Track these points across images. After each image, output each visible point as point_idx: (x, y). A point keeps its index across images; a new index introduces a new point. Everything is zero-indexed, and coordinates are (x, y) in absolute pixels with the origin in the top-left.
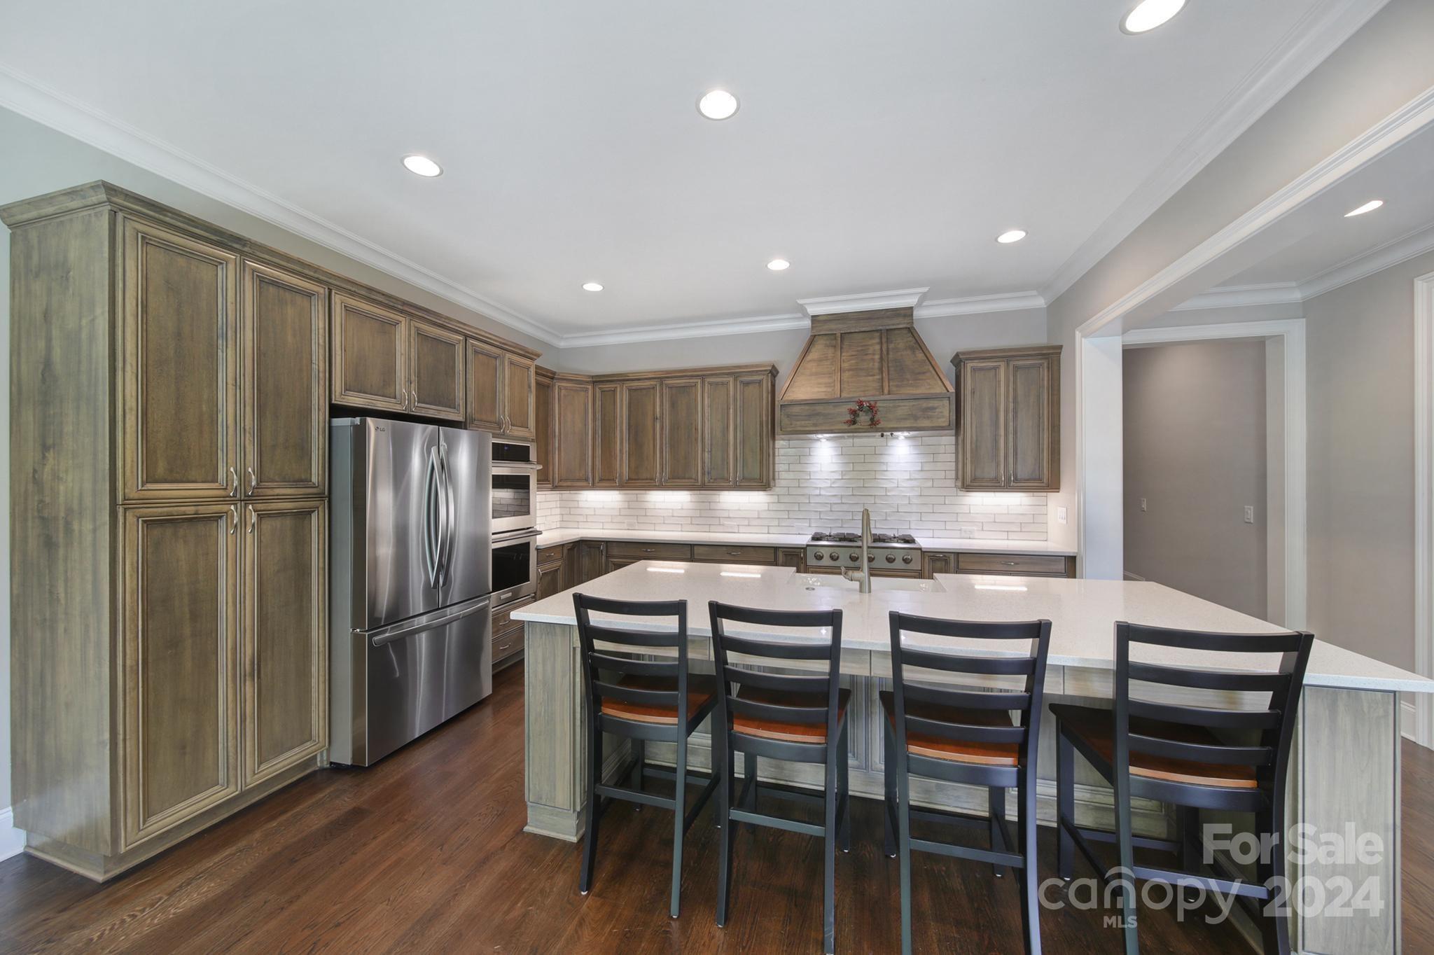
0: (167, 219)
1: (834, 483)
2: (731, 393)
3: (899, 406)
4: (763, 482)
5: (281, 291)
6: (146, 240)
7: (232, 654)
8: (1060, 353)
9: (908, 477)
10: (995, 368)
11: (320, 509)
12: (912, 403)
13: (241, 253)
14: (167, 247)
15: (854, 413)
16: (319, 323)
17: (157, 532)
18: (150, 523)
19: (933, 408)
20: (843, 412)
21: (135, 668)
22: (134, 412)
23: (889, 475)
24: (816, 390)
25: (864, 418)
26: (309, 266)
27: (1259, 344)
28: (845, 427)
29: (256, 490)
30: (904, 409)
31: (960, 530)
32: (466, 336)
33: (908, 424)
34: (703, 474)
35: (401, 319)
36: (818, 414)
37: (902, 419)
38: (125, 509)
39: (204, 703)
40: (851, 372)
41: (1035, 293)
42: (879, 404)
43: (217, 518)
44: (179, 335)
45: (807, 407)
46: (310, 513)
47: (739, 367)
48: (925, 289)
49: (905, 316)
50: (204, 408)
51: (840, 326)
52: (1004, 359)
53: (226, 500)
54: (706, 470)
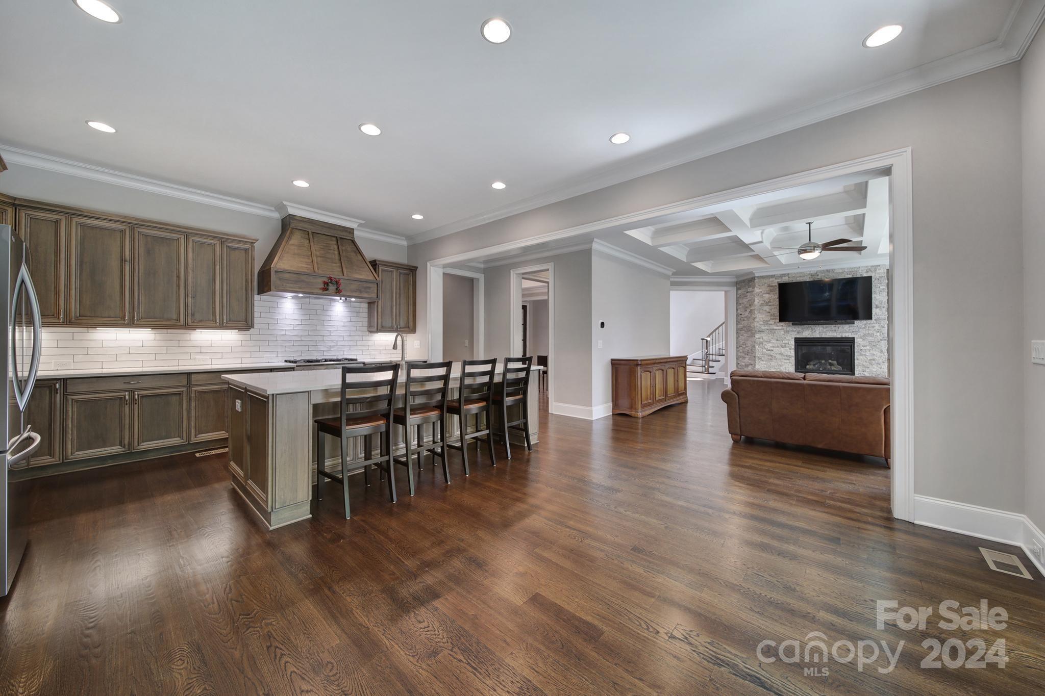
1: (296, 327)
2: (218, 253)
3: (352, 284)
4: (245, 323)
8: (416, 270)
9: (343, 325)
12: (359, 283)
15: (326, 283)
19: (370, 288)
20: (319, 282)
23: (332, 323)
24: (300, 265)
25: (332, 288)
27: (471, 281)
28: (321, 291)
30: (354, 286)
31: (370, 354)
33: (356, 294)
34: (186, 315)
36: (303, 281)
37: (354, 291)
40: (322, 259)
41: (404, 238)
42: (341, 281)
45: (294, 276)
47: (227, 235)
48: (363, 222)
49: (350, 232)
51: (312, 227)
52: (395, 268)
54: (190, 312)
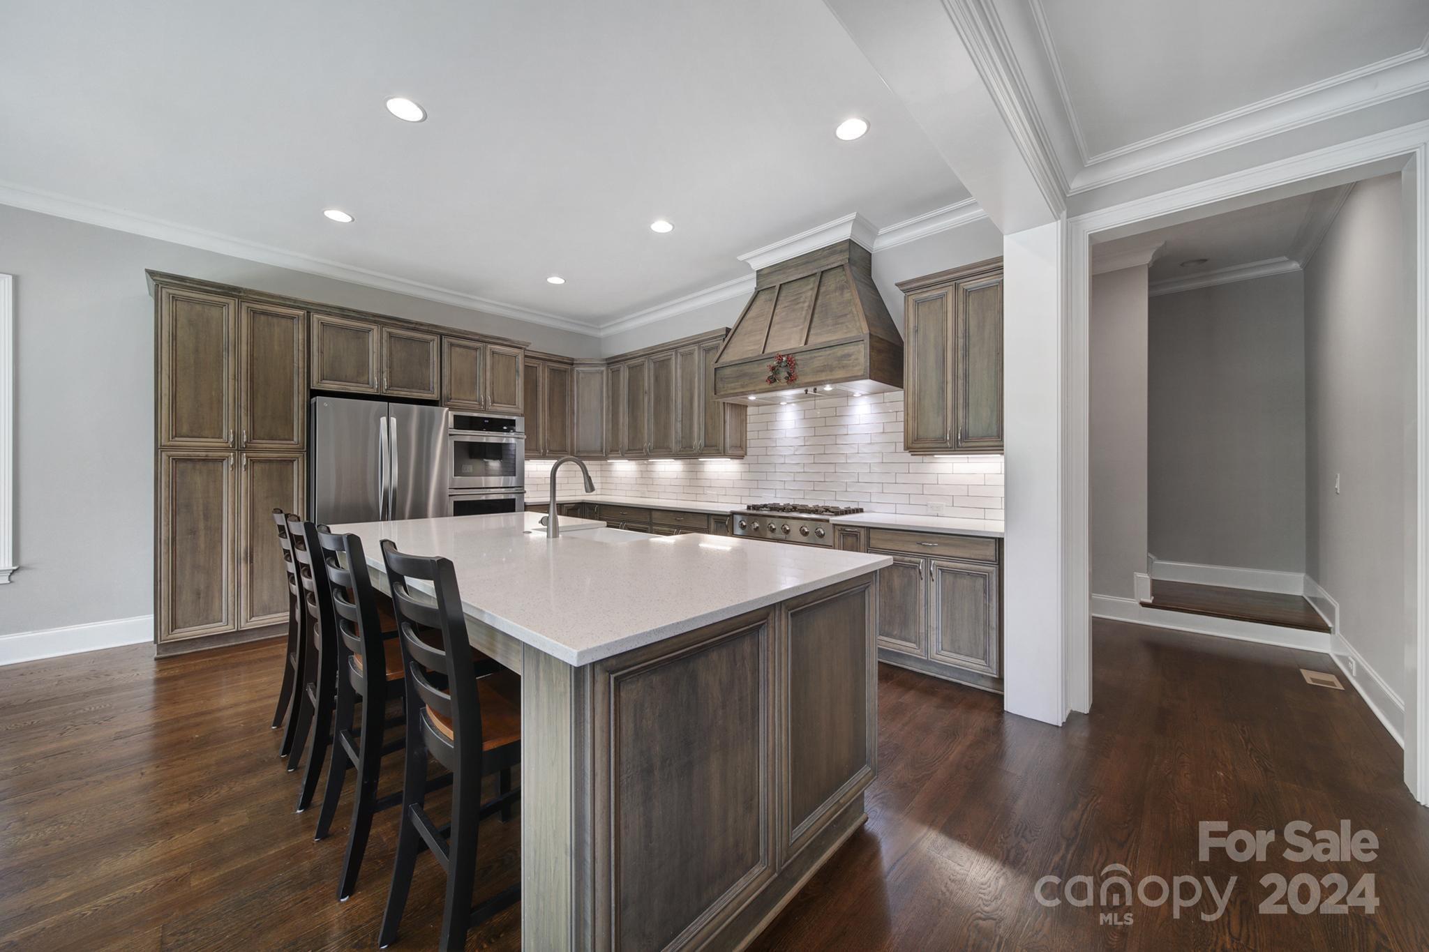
0: (188, 284)
3: (815, 357)
5: (270, 318)
6: (175, 298)
7: (232, 544)
10: (942, 297)
11: (300, 459)
12: (827, 353)
13: (239, 297)
14: (189, 300)
15: (774, 369)
16: (300, 336)
17: (181, 466)
18: (177, 460)
19: (849, 355)
20: (765, 370)
21: (167, 541)
22: (167, 397)
24: (749, 345)
25: (783, 374)
26: (289, 299)
29: (248, 445)
30: (819, 361)
32: (441, 335)
33: (824, 376)
34: (676, 443)
35: (373, 327)
36: (745, 375)
37: (818, 371)
38: (161, 451)
39: (212, 570)
40: (779, 326)
42: (796, 357)
43: (221, 460)
44: (197, 351)
45: (736, 369)
46: (292, 461)
47: (703, 335)
48: (853, 216)
49: (840, 252)
50: (213, 393)
52: (951, 283)
53: (227, 449)
54: (679, 439)
